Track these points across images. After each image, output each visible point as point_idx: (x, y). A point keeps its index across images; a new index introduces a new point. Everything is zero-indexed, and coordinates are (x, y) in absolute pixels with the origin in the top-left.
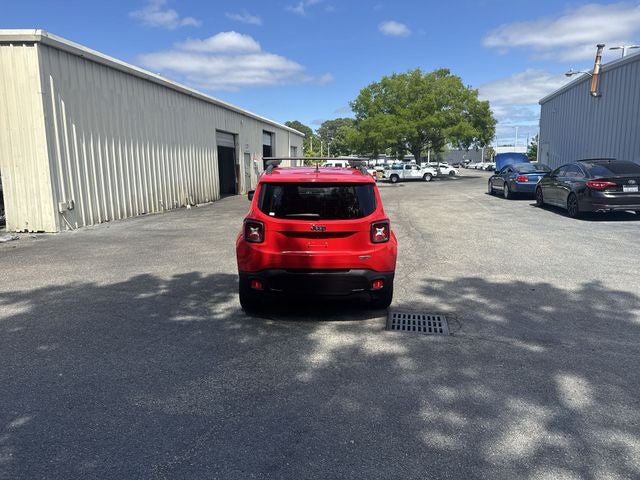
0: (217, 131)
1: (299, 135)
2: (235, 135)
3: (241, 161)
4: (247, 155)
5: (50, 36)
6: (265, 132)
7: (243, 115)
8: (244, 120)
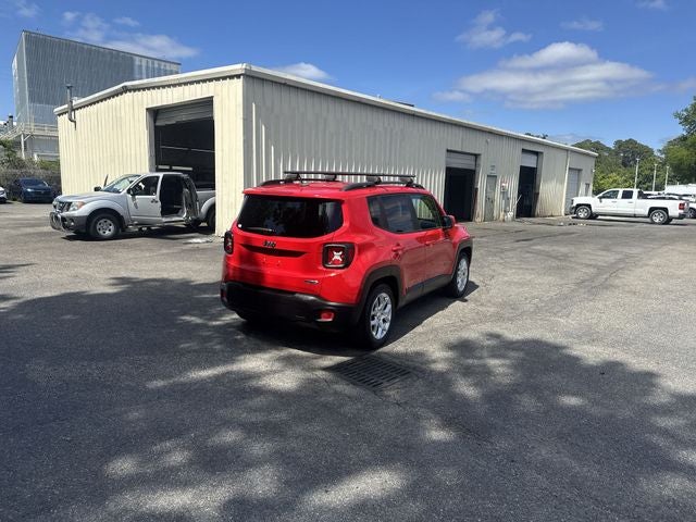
0: (448, 151)
1: (588, 155)
2: (476, 156)
3: (481, 184)
4: (492, 178)
5: (254, 68)
6: (524, 151)
7: (491, 133)
8: (490, 139)
